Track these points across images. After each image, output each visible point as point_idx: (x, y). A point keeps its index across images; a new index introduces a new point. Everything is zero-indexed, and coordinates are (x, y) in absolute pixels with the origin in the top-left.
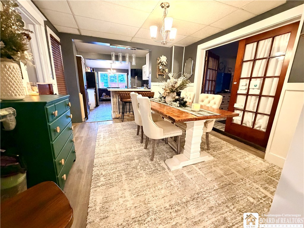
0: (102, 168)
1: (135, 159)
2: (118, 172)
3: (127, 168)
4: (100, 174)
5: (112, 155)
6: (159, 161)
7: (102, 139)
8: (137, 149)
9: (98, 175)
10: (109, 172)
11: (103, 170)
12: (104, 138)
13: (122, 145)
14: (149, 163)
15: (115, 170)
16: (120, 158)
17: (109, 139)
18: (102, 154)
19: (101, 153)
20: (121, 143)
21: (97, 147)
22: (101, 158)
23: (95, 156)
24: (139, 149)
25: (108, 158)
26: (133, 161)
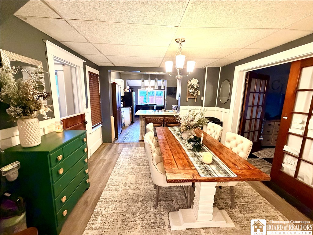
0: (105, 205)
1: (139, 200)
2: (116, 215)
3: (126, 212)
4: (100, 212)
5: (120, 189)
6: (163, 211)
7: (119, 166)
8: (146, 187)
9: (97, 214)
10: (109, 212)
11: (104, 208)
12: (122, 166)
13: (134, 177)
14: (151, 210)
15: (114, 211)
16: (125, 195)
17: (126, 167)
18: (112, 187)
19: (112, 185)
20: (134, 174)
21: (112, 176)
22: (109, 191)
23: (106, 187)
24: (149, 187)
25: (116, 192)
26: (136, 204)
